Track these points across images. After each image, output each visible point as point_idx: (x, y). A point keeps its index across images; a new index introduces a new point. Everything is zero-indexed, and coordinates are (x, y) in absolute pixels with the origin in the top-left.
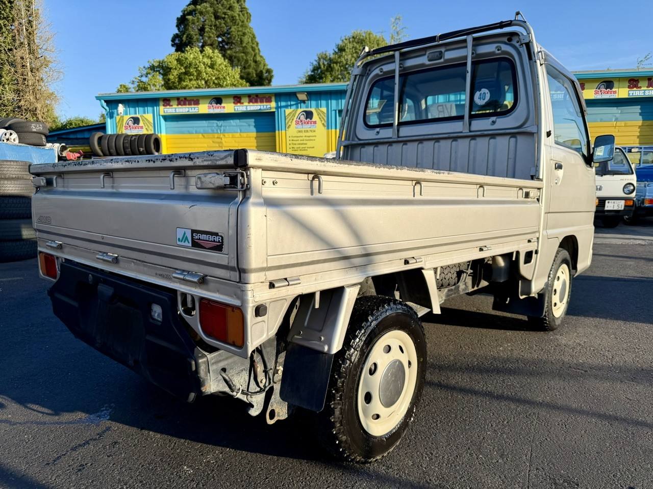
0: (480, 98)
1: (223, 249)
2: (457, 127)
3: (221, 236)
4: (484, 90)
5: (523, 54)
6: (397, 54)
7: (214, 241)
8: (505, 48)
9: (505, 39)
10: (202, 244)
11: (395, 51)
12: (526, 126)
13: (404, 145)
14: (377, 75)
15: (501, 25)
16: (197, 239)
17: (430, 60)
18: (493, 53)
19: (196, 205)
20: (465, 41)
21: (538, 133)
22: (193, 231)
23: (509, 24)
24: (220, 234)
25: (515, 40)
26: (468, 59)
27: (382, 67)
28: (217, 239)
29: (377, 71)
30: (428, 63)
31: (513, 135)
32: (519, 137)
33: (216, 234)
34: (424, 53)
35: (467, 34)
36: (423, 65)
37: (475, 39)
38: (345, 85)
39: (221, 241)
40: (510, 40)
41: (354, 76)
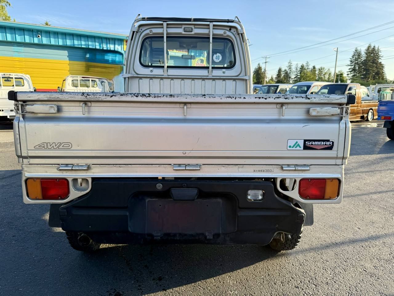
0: (216, 58)
1: (333, 149)
2: (204, 73)
3: (332, 142)
4: (218, 54)
5: (237, 38)
6: (165, 24)
7: (326, 145)
8: (228, 33)
9: (228, 29)
10: (313, 147)
11: (164, 21)
12: (240, 76)
13: (171, 80)
14: (148, 34)
15: (228, 21)
16: (310, 145)
17: (185, 31)
18: (222, 35)
19: (309, 125)
20: (209, 25)
21: (249, 79)
22: (305, 141)
23: (232, 21)
24: (330, 141)
25: (233, 30)
26: (211, 36)
27: (152, 29)
28: (328, 143)
29: (148, 31)
30: (184, 33)
31: (234, 80)
32: (237, 81)
33: (328, 141)
34: (180, 26)
35: (210, 22)
36: (181, 33)
37: (214, 25)
38: (125, 37)
39: (331, 144)
40: (230, 30)
41: (132, 32)
